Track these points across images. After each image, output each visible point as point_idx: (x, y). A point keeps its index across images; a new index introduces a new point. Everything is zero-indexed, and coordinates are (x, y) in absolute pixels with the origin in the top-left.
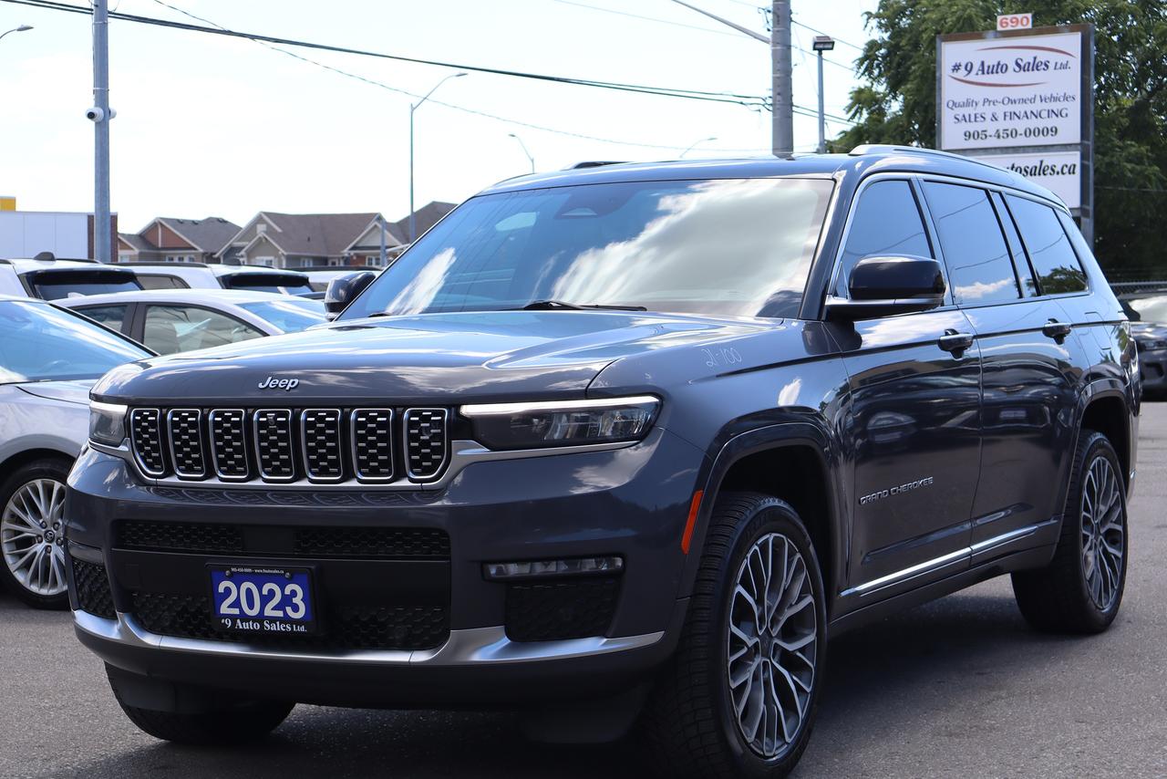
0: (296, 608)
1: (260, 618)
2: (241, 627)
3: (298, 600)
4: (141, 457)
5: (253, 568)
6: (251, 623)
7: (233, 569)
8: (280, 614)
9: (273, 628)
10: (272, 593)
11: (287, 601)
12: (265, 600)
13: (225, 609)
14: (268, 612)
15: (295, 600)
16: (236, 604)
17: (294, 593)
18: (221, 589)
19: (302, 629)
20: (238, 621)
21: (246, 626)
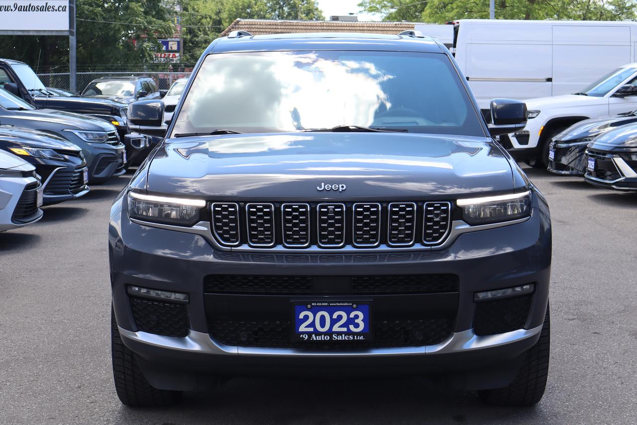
0: (357, 326)
1: (330, 333)
2: (315, 339)
3: (359, 321)
4: (219, 234)
5: (329, 303)
6: (323, 336)
7: (313, 304)
8: (345, 329)
9: (340, 338)
10: (340, 317)
11: (351, 321)
12: (333, 322)
13: (302, 328)
14: (336, 328)
15: (356, 321)
16: (312, 325)
17: (357, 317)
18: (301, 316)
19: (362, 338)
20: (314, 335)
21: (319, 338)
